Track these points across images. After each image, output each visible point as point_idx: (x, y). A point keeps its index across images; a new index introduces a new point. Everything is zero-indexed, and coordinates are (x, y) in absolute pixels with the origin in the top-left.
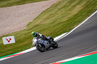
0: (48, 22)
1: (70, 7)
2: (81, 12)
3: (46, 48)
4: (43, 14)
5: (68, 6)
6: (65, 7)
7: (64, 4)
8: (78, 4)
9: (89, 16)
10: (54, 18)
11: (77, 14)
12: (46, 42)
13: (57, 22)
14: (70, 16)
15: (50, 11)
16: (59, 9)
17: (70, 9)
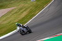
0: (5, 22)
1: (19, 13)
2: (26, 16)
3: (25, 32)
4: (2, 17)
5: (18, 12)
6: (16, 13)
7: (16, 11)
8: (25, 11)
9: (31, 19)
10: (9, 20)
11: (24, 17)
12: (25, 29)
13: (11, 23)
14: (19, 18)
15: (7, 15)
16: (13, 14)
17: (20, 14)
